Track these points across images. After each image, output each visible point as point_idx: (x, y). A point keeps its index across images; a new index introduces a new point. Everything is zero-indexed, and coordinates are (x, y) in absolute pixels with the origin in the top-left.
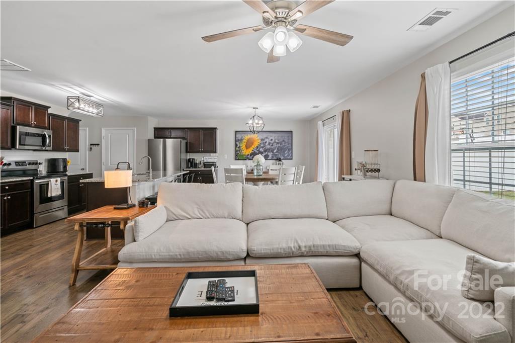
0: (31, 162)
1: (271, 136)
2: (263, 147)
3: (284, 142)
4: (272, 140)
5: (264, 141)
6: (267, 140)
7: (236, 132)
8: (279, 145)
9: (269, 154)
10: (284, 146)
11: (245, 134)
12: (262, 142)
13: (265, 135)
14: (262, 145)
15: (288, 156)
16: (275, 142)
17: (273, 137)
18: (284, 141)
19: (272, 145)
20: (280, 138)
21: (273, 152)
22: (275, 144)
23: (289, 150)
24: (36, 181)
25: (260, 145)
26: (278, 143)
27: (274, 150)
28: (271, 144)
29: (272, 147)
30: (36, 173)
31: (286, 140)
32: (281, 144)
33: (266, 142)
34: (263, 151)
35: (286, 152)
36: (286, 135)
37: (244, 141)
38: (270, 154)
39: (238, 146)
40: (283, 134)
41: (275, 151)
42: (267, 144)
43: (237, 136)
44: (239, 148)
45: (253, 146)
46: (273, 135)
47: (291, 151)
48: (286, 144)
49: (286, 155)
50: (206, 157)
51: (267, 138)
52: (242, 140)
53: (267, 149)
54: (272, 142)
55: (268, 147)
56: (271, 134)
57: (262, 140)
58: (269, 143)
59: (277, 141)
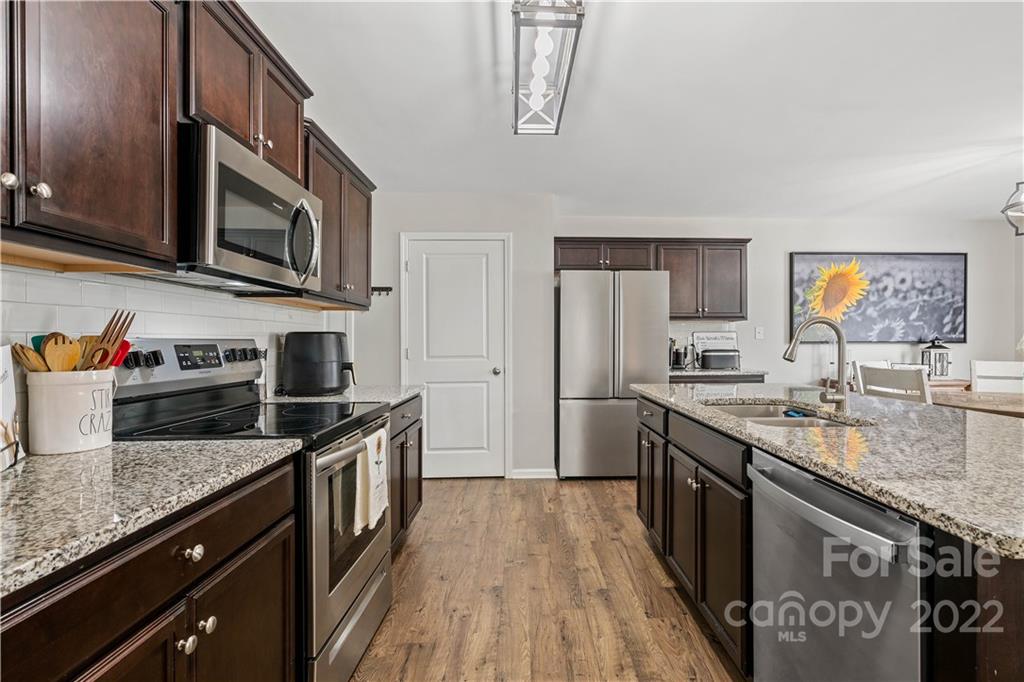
0: (239, 347)
1: (900, 270)
2: (875, 304)
3: (940, 289)
4: (903, 281)
5: (881, 286)
6: (887, 281)
7: (791, 255)
8: (926, 297)
9: (894, 325)
10: (943, 300)
11: (821, 261)
12: (873, 288)
13: (884, 266)
14: (873, 298)
15: (954, 330)
16: (914, 288)
17: (908, 271)
18: (940, 284)
19: (905, 298)
20: (927, 274)
21: (906, 319)
22: (914, 293)
23: (956, 313)
24: (321, 461)
25: (866, 298)
26: (922, 292)
27: (909, 313)
28: (901, 295)
29: (906, 304)
30: (248, 398)
31: (947, 283)
32: (931, 294)
33: (885, 289)
34: (875, 314)
35: (947, 319)
36: (947, 266)
37: (818, 283)
38: (899, 326)
39: (801, 300)
40: (938, 264)
41: (914, 316)
42: (888, 293)
43: (796, 268)
44: (803, 304)
45: (846, 301)
46: (908, 264)
47: (960, 319)
48: (948, 294)
49: (947, 329)
50: (701, 335)
51: (888, 275)
52: (811, 280)
53: (888, 311)
54: (904, 287)
55: (893, 303)
56: (901, 263)
57: (874, 280)
58: (896, 292)
59: (918, 285)
